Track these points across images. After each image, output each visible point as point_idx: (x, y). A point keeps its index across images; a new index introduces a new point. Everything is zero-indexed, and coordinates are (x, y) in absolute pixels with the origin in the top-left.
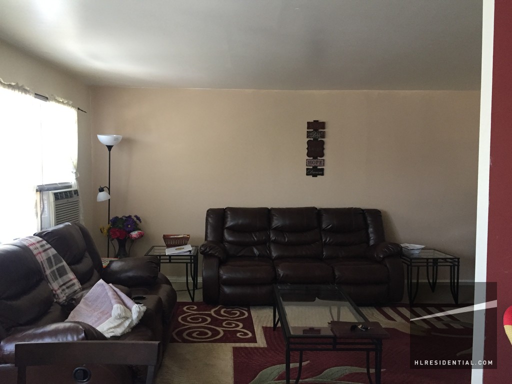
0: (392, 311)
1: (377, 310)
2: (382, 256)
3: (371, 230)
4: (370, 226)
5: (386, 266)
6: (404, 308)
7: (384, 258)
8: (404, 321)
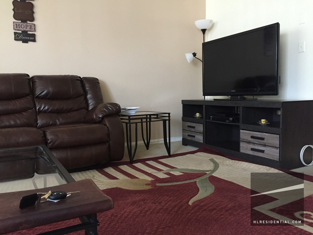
0: (114, 170)
1: (99, 172)
2: (101, 116)
3: (89, 96)
4: (89, 92)
5: (105, 125)
6: (125, 166)
7: (103, 118)
8: (127, 178)
